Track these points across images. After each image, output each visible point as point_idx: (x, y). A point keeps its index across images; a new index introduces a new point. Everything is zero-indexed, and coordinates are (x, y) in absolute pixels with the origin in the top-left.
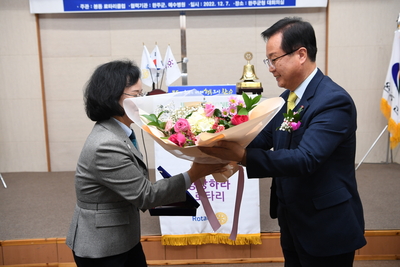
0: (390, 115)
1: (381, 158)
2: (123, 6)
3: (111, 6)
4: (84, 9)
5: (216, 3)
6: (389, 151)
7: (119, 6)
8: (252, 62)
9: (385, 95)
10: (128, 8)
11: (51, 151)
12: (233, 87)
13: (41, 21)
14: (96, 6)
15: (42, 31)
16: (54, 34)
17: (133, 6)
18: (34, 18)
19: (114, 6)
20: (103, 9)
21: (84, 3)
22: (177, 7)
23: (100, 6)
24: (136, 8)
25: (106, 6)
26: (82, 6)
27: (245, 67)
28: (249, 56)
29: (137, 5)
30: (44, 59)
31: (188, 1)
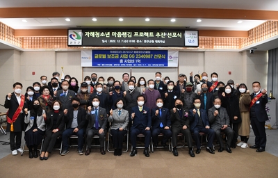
2: (112, 65)
5: (142, 65)
13: (84, 69)
14: (102, 65)
15: (84, 73)
18: (82, 68)
19: (109, 65)
22: (129, 66)
23: (104, 65)
25: (106, 65)
26: (98, 65)
29: (116, 65)
31: (133, 64)
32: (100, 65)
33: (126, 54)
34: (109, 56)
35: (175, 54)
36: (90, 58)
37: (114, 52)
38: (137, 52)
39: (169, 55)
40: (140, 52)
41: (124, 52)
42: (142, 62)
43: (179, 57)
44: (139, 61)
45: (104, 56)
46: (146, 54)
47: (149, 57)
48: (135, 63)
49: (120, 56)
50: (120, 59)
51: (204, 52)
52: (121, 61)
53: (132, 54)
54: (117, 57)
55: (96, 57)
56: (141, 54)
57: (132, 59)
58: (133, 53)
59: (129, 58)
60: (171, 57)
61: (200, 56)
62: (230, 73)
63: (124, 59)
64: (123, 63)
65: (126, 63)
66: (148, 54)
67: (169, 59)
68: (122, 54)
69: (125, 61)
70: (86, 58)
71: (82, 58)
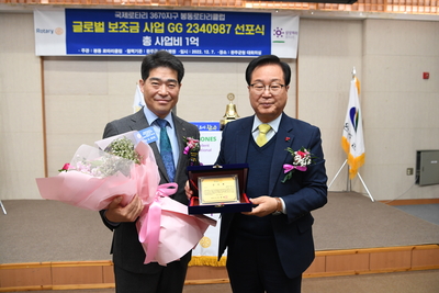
0: (349, 151)
1: (342, 188)
2: (121, 51)
3: (109, 51)
4: (85, 53)
5: (203, 51)
6: (349, 181)
7: (116, 51)
8: (234, 102)
9: (345, 134)
10: (124, 53)
12: (217, 124)
13: (46, 62)
14: (95, 51)
15: (46, 72)
16: (56, 74)
17: (129, 51)
18: (39, 60)
19: (112, 51)
20: (102, 53)
21: (85, 48)
23: (99, 51)
24: (131, 53)
25: (105, 51)
26: (83, 50)
27: (228, 107)
28: (231, 97)
29: (133, 51)
30: (46, 97)
31: (178, 48)
32: (88, 50)
33: (160, 21)
34: (113, 28)
35: (291, 25)
36: (59, 32)
37: (125, 15)
38: (190, 17)
39: (273, 27)
40: (196, 17)
41: (154, 16)
42: (203, 46)
43: (299, 33)
44: (195, 41)
45: (99, 28)
46: (213, 22)
47: (221, 29)
48: (184, 46)
49: (142, 27)
50: (142, 34)
51: (362, 21)
52: (147, 41)
53: (175, 22)
54: (135, 29)
55: (77, 29)
56: (200, 23)
57: (175, 35)
58: (179, 20)
59: (167, 34)
60: (279, 33)
61: (354, 32)
62: (426, 76)
63: (154, 36)
64: (153, 47)
65: (158, 47)
66: (219, 22)
67: (274, 38)
68: (149, 21)
69: (158, 41)
70: (47, 31)
71: (38, 30)
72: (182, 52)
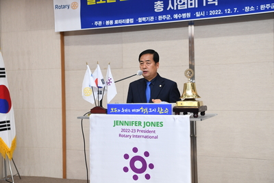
2: (132, 21)
3: (120, 21)
4: (98, 26)
5: (223, 11)
7: (128, 21)
10: (136, 22)
11: (68, 159)
13: (66, 38)
14: (107, 22)
17: (140, 20)
18: (59, 35)
19: (123, 21)
20: (114, 25)
21: (98, 21)
22: (182, 18)
23: (111, 22)
24: (143, 22)
25: (116, 22)
26: (96, 23)
29: (144, 19)
31: (192, 11)
32: (100, 23)
36: (74, 8)
48: (201, 7)
52: (159, 6)
55: (91, 1)
64: (165, 12)
65: (172, 12)
69: (170, 5)
70: (64, 7)
71: (57, 6)
72: (198, 15)
